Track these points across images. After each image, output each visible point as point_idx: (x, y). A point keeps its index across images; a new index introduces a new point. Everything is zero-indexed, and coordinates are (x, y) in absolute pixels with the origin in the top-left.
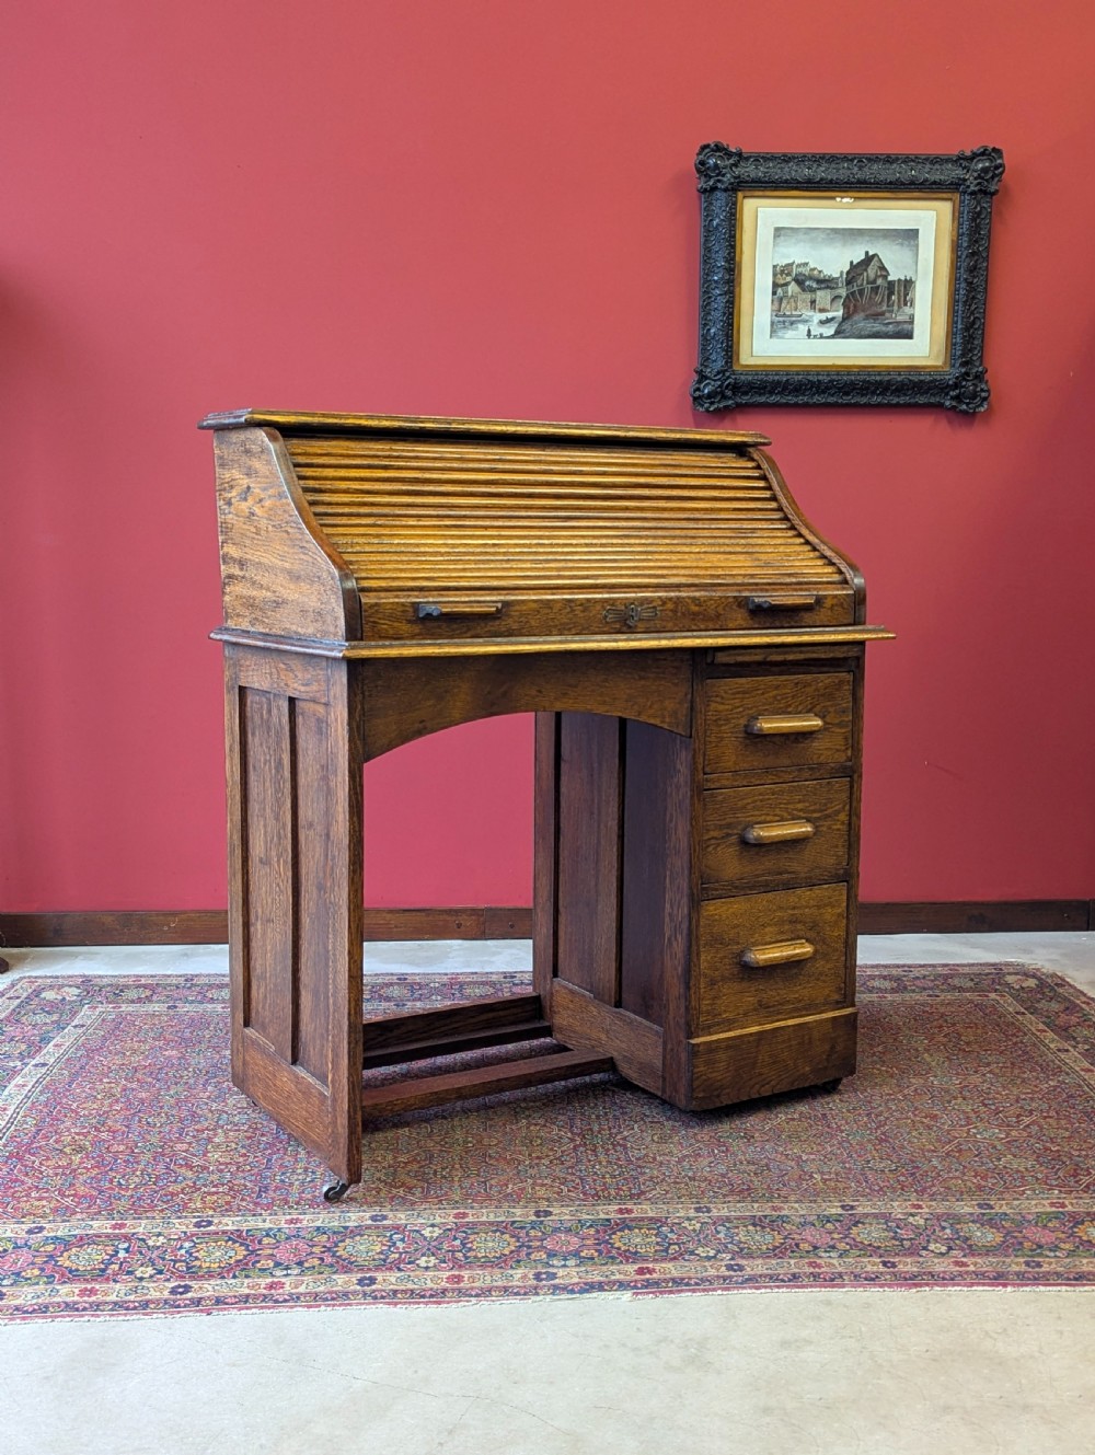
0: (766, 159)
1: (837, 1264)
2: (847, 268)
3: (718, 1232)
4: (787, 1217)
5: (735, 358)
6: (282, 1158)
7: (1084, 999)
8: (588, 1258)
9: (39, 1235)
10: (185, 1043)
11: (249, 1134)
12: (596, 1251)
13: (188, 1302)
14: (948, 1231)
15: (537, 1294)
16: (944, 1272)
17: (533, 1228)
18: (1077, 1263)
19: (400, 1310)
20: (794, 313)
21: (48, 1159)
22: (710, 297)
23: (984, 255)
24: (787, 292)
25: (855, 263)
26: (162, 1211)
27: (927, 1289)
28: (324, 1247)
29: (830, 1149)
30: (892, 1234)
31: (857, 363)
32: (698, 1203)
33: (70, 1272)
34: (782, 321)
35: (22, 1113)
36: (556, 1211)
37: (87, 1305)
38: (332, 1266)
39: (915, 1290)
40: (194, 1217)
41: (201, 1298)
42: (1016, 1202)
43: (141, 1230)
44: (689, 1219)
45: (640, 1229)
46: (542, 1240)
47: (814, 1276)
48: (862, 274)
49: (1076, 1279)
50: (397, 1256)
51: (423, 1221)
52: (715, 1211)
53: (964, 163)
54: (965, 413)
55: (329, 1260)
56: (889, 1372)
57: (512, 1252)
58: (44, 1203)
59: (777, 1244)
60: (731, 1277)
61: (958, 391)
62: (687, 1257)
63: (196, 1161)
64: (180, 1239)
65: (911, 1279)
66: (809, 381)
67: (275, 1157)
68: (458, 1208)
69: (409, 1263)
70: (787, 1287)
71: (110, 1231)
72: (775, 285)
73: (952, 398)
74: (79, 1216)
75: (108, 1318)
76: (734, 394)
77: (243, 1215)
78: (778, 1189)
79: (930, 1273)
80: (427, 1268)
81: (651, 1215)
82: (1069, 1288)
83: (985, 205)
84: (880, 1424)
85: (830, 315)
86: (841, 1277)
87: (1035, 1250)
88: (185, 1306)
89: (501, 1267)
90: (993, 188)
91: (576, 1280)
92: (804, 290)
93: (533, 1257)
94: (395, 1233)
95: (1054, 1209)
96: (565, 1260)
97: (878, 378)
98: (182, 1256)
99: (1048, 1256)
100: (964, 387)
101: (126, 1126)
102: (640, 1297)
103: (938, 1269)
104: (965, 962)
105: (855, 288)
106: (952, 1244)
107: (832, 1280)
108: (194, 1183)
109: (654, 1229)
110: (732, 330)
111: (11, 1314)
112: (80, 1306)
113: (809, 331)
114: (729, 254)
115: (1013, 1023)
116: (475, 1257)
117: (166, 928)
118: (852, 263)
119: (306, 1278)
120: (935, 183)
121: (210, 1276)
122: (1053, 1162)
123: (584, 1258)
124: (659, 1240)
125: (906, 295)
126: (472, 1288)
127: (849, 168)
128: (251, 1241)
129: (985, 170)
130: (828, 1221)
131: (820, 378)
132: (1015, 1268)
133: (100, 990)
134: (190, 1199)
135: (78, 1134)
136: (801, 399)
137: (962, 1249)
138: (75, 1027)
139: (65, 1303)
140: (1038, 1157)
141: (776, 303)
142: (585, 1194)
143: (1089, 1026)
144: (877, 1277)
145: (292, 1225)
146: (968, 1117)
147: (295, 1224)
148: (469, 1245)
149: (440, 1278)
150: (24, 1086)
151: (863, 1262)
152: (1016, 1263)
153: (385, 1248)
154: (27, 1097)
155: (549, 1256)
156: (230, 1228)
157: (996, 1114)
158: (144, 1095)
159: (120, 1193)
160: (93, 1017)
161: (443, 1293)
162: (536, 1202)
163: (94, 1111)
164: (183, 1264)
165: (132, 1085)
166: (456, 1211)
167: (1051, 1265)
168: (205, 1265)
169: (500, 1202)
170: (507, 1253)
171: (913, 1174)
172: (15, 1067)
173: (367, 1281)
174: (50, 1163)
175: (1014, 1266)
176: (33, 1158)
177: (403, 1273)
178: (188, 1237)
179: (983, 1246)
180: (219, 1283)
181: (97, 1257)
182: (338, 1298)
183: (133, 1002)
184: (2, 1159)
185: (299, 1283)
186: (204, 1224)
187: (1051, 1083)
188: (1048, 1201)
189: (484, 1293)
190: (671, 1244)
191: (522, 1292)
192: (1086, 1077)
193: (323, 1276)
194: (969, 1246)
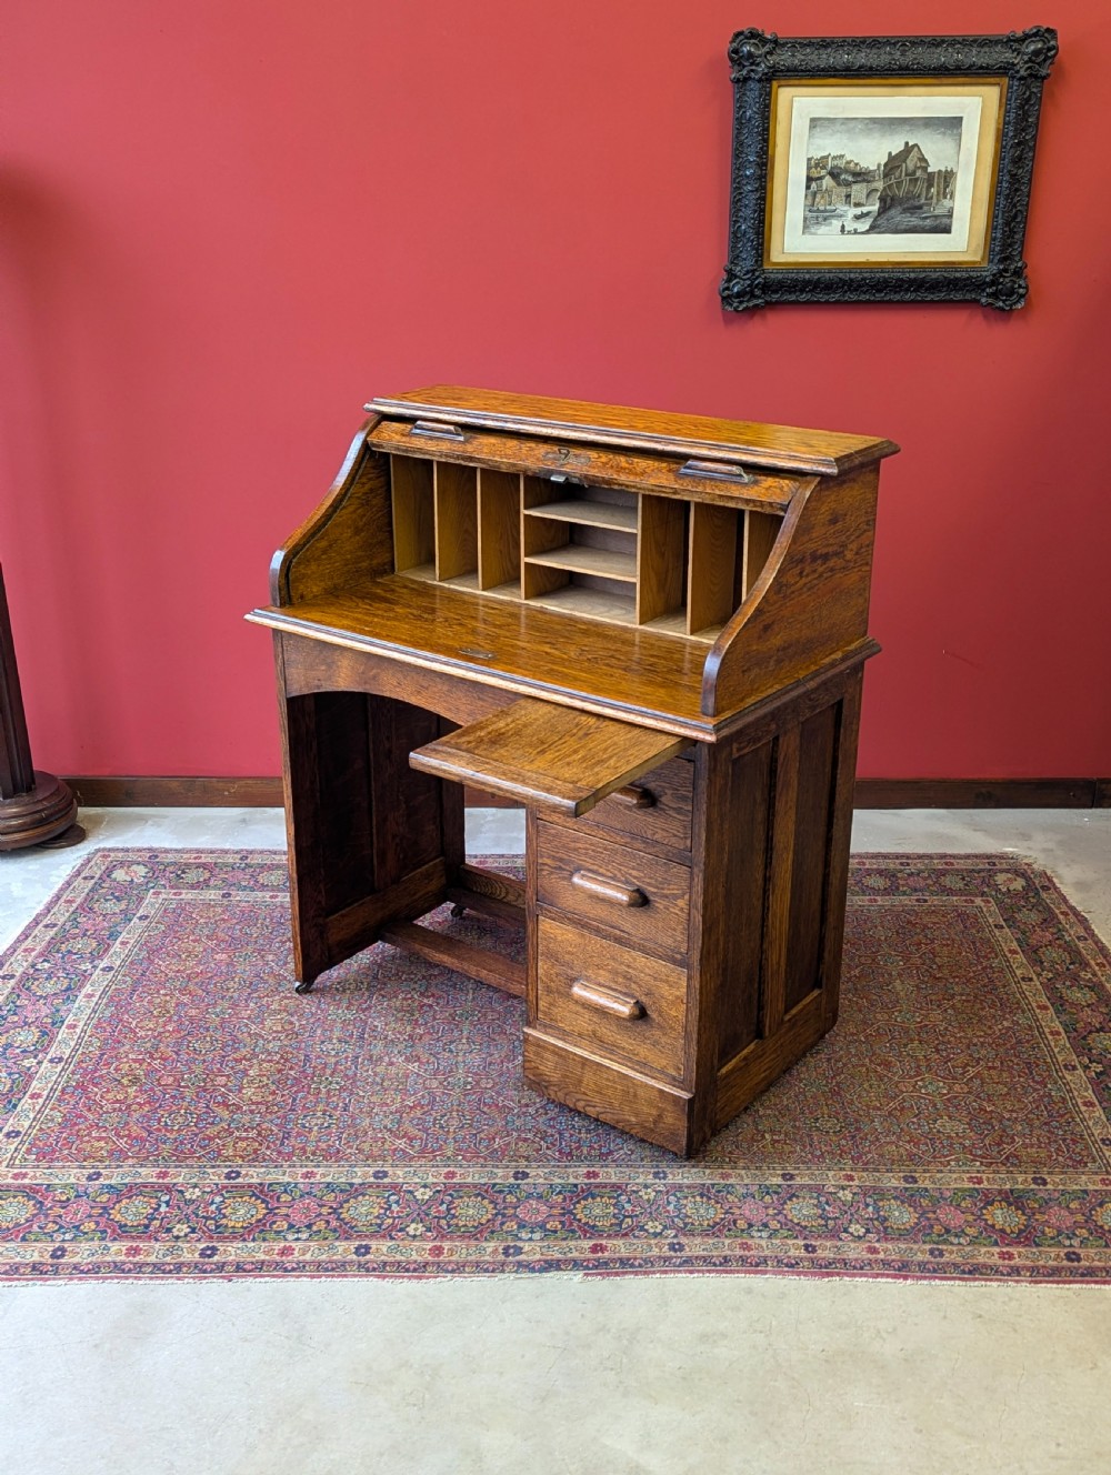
0: (804, 46)
1: (765, 1248)
2: (885, 159)
3: (669, 1203)
4: (732, 1185)
5: (765, 255)
6: (305, 1098)
7: (1064, 908)
8: (552, 1231)
9: (97, 1182)
10: (233, 944)
11: (280, 1066)
12: (561, 1222)
13: (213, 1266)
14: (871, 1209)
15: (503, 1271)
16: (856, 1260)
17: (510, 1192)
18: (976, 1252)
19: (387, 1284)
20: (828, 207)
21: (108, 1091)
22: (741, 193)
23: (1031, 144)
24: (820, 186)
25: (894, 154)
26: (199, 1158)
27: (838, 1278)
28: (331, 1208)
29: (785, 1103)
30: (820, 1212)
31: (891, 260)
32: (657, 1166)
33: (121, 1227)
34: (816, 215)
35: (88, 1033)
36: (532, 1172)
37: (131, 1266)
38: (335, 1231)
39: (826, 1280)
40: (226, 1167)
41: (224, 1263)
42: (939, 1175)
43: (180, 1180)
44: (646, 1187)
45: (602, 1197)
46: (516, 1208)
47: (743, 1260)
48: (901, 166)
49: (970, 1272)
50: (390, 1221)
51: (418, 1180)
52: (670, 1177)
53: (1015, 46)
54: (1001, 310)
55: (334, 1224)
56: (785, 1374)
57: (488, 1221)
58: (102, 1144)
59: (718, 1220)
60: (671, 1258)
61: (994, 288)
62: (636, 1233)
63: (232, 1098)
64: (211, 1191)
65: (826, 1267)
66: (840, 279)
67: (300, 1095)
68: (449, 1166)
69: (401, 1230)
70: (717, 1271)
71: (154, 1180)
72: (810, 179)
73: (988, 295)
74: (130, 1162)
75: (148, 1282)
76: (764, 293)
77: (267, 1167)
78: (730, 1153)
79: (844, 1260)
80: (415, 1236)
81: (614, 1180)
82: (961, 1283)
83: (1034, 90)
84: (767, 1431)
85: (865, 209)
86: (766, 1261)
87: (942, 1235)
88: (210, 1272)
89: (477, 1239)
90: (1044, 72)
91: (538, 1257)
92: (839, 184)
93: (504, 1228)
94: (392, 1194)
95: (971, 1186)
96: (532, 1232)
97: (912, 275)
98: (212, 1212)
99: (952, 1244)
100: (1001, 283)
101: (176, 1053)
102: (589, 1278)
103: (852, 1255)
104: (962, 851)
105: (892, 181)
106: (870, 1226)
107: (757, 1265)
108: (229, 1125)
109: (614, 1198)
110: (763, 227)
111: (71, 1274)
112: (126, 1267)
113: (843, 227)
114: (761, 148)
115: (989, 940)
116: (457, 1225)
117: (226, 793)
118: (890, 153)
119: (312, 1244)
120: (981, 68)
121: (234, 1237)
122: (983, 1126)
123: (549, 1230)
124: (616, 1211)
125: (946, 187)
126: (450, 1262)
127: (890, 54)
128: (271, 1197)
129: (1037, 53)
130: (768, 1193)
131: (852, 276)
132: (920, 1257)
133: (165, 870)
134: (223, 1145)
135: (135, 1061)
136: (834, 297)
137: (878, 1233)
138: (140, 918)
139: (114, 1263)
140: (971, 1120)
141: (810, 198)
142: (560, 1152)
143: (1060, 946)
144: (797, 1263)
145: (307, 1180)
146: (918, 1067)
147: (309, 1178)
148: (453, 1212)
149: (424, 1249)
150: (92, 996)
151: (788, 1245)
152: (921, 1251)
153: (382, 1211)
154: (94, 1011)
155: (519, 1227)
156: (255, 1181)
157: (946, 1063)
158: (193, 1012)
159: (165, 1135)
160: (157, 906)
161: (424, 1266)
162: (517, 1161)
163: (150, 1033)
164: (213, 1222)
165: (185, 999)
166: (446, 1170)
167: (951, 1255)
168: (231, 1224)
169: (485, 1159)
170: (484, 1221)
171: (854, 1137)
172: (85, 971)
173: (363, 1250)
174: (110, 1096)
175: (919, 1254)
176: (96, 1090)
177: (394, 1242)
178: (219, 1190)
179: (898, 1229)
180: (240, 1245)
181: (143, 1211)
182: (337, 1268)
183: (193, 887)
184: (69, 1090)
185: (306, 1249)
186: (233, 1175)
187: (1004, 1023)
188: (968, 1175)
189: (459, 1269)
190: (626, 1217)
191: (491, 1268)
192: (1040, 1017)
193: (327, 1242)
194: (886, 1228)
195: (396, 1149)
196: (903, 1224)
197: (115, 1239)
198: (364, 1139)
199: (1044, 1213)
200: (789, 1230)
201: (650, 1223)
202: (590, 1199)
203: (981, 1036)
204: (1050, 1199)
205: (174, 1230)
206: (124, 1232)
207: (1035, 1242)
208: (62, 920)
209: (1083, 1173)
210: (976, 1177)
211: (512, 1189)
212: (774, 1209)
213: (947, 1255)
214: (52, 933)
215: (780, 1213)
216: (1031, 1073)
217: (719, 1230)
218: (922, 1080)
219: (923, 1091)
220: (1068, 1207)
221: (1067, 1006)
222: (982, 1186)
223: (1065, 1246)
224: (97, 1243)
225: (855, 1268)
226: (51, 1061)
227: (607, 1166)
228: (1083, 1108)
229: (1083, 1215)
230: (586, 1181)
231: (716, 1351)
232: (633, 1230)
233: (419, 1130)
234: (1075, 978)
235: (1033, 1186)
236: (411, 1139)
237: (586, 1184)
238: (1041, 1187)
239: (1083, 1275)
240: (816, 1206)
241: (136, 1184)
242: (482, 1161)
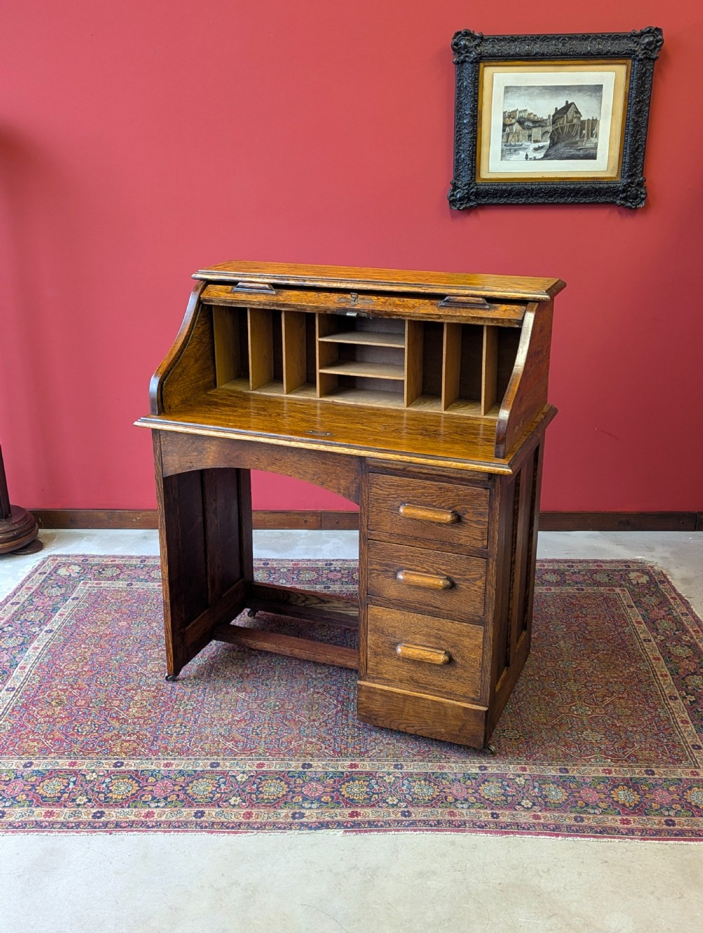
0: (499, 40)
1: (465, 815)
2: (553, 112)
3: (403, 785)
4: (446, 774)
5: (477, 174)
6: (170, 714)
7: (674, 595)
8: (325, 803)
9: (30, 769)
10: (132, 616)
11: (155, 694)
12: (332, 797)
13: (101, 824)
14: (536, 790)
15: (291, 829)
16: (525, 823)
17: (299, 777)
18: (605, 819)
19: (213, 837)
20: (517, 143)
21: (41, 710)
22: (461, 135)
23: (647, 102)
24: (512, 130)
25: (558, 109)
26: (97, 753)
27: (512, 835)
28: (181, 786)
31: (558, 176)
32: (397, 761)
33: (42, 798)
34: (509, 148)
35: (33, 672)
36: (314, 764)
37: (47, 824)
38: (182, 801)
39: (505, 836)
40: (115, 759)
41: (108, 822)
42: (583, 768)
43: (84, 767)
44: (389, 774)
45: (359, 780)
46: (302, 787)
47: (450, 823)
48: (563, 116)
49: (601, 832)
50: (219, 795)
51: (239, 769)
52: (405, 767)
53: (636, 39)
54: (630, 208)
55: (182, 797)
56: (474, 899)
57: (283, 796)
58: (35, 744)
59: (434, 796)
60: (402, 821)
61: (625, 194)
62: (380, 804)
63: (122, 715)
64: (104, 775)
65: (505, 828)
66: (525, 189)
67: (166, 713)
68: (260, 759)
69: (226, 801)
70: (432, 830)
71: (67, 767)
72: (505, 125)
73: (621, 199)
74: (52, 755)
75: (57, 834)
76: (476, 198)
77: (141, 759)
78: (445, 752)
79: (517, 823)
80: (234, 806)
81: (368, 769)
82: (594, 839)
83: (649, 67)
85: (541, 144)
86: (465, 823)
87: (583, 808)
88: (99, 828)
89: (275, 807)
90: (654, 56)
91: (314, 819)
92: (524, 129)
93: (294, 800)
94: (222, 778)
95: (604, 775)
96: (312, 803)
97: (572, 186)
98: (103, 789)
99: (589, 813)
100: (629, 191)
101: (89, 685)
102: (348, 834)
103: (522, 820)
104: (609, 558)
105: (558, 126)
106: (536, 801)
107: (459, 826)
108: (119, 732)
109: (367, 781)
110: (476, 156)
111: (7, 828)
112: (43, 824)
113: (527, 155)
114: (473, 106)
115: (623, 615)
116: (262, 798)
117: (134, 520)
118: (556, 109)
119: (166, 810)
120: (614, 53)
121: (116, 805)
122: (614, 736)
123: (323, 802)
124: (368, 790)
125: (593, 130)
126: (256, 823)
127: (555, 45)
128: (143, 779)
129: (649, 44)
130: (469, 779)
131: (533, 187)
132: (568, 822)
133: (91, 569)
134: (114, 745)
135: (61, 690)
136: (522, 201)
137: (541, 806)
138: (73, 599)
139: (36, 821)
140: (606, 732)
141: (505, 137)
142: (334, 751)
143: (670, 619)
144: (486, 825)
145: (166, 768)
146: (573, 697)
147: (168, 767)
148: (261, 789)
149: (239, 814)
150: (38, 648)
151: (480, 813)
152: (568, 819)
153: (214, 789)
154: (38, 658)
155: (303, 800)
156: (132, 768)
157: (591, 694)
158: (102, 659)
159: (77, 739)
160: (84, 591)
161: (239, 825)
162: (305, 757)
163: (73, 672)
164: (103, 795)
165: (97, 651)
166: (258, 762)
167: (589, 821)
168: (114, 796)
169: (284, 755)
170: (280, 796)
171: (528, 742)
172: (35, 633)
173: (199, 814)
174: (43, 713)
175: (567, 820)
176: (34, 708)
177: (220, 809)
178: (109, 774)
179: (554, 803)
180: (119, 811)
181: (58, 787)
182: (181, 826)
183: (108, 579)
184: (17, 709)
185: (162, 813)
186: (119, 764)
187: (631, 669)
188: (602, 768)
189: (262, 827)
190: (374, 793)
191: (283, 827)
192: (654, 665)
193: (177, 809)
194: (545, 802)
195: (226, 748)
196: (558, 800)
197: (38, 806)
198: (206, 742)
199: (652, 794)
200: (481, 803)
201: (390, 798)
202: (351, 782)
203: (615, 677)
204: (657, 785)
205: (77, 800)
206: (44, 801)
207: (645, 813)
208: (23, 600)
209: (679, 768)
210: (608, 769)
211: (301, 775)
212: (473, 789)
213: (586, 821)
214: (15, 608)
215: (476, 791)
216: (647, 701)
217: (435, 803)
218: (574, 705)
219: (575, 713)
220: (668, 790)
221: (673, 658)
222: (611, 775)
223: (665, 816)
224: (26, 808)
225: (524, 828)
226: (7, 690)
227: (364, 760)
228: (681, 725)
229: (678, 795)
230: (350, 770)
231: (429, 883)
232: (378, 802)
233: (242, 736)
234: (679, 640)
235: (645, 776)
236: (236, 742)
237: (349, 772)
238: (651, 776)
239: (676, 835)
240: (500, 787)
241: (55, 770)
242: (282, 756)
